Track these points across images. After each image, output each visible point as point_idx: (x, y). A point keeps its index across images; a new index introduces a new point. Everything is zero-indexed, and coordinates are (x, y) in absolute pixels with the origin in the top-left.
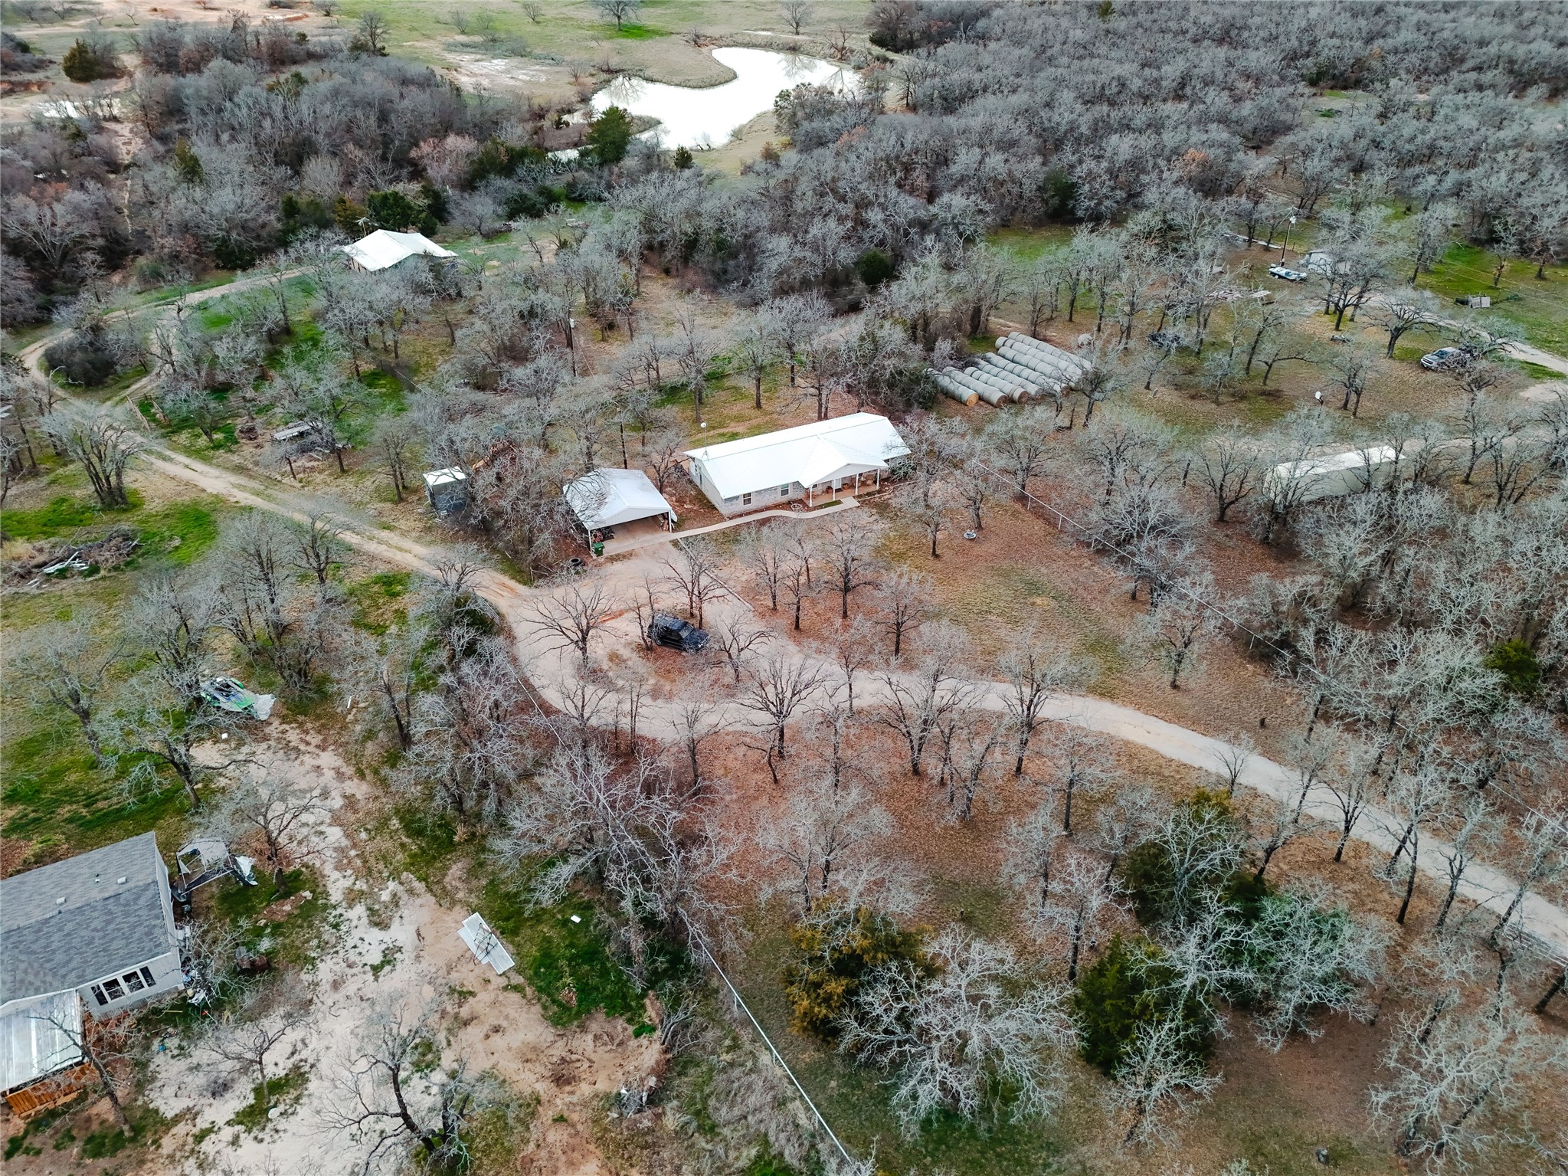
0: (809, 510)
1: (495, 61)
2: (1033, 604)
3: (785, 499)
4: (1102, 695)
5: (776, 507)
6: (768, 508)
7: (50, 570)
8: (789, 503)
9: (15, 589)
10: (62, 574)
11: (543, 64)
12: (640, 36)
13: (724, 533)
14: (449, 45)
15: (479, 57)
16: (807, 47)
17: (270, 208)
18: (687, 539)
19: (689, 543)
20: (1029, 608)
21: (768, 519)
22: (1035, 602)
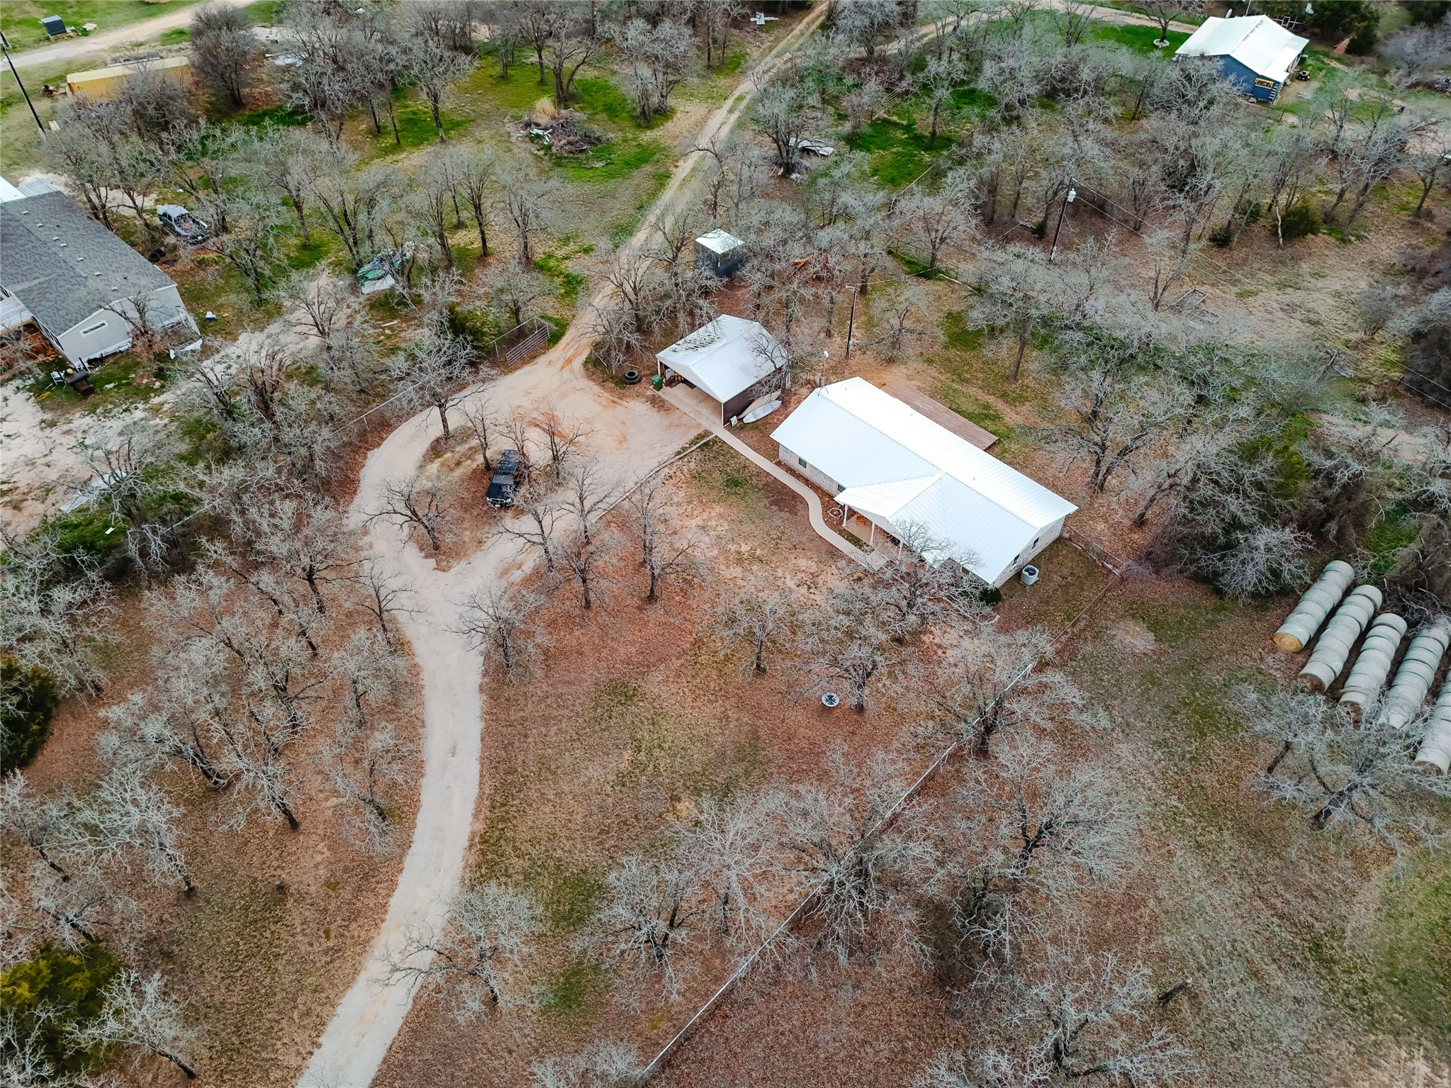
0: (835, 527)
5: (820, 493)
6: (807, 482)
7: (535, 131)
8: (833, 502)
10: (534, 139)
13: (745, 466)
18: (716, 441)
19: (706, 444)
20: (662, 794)
21: (795, 496)
22: (679, 800)
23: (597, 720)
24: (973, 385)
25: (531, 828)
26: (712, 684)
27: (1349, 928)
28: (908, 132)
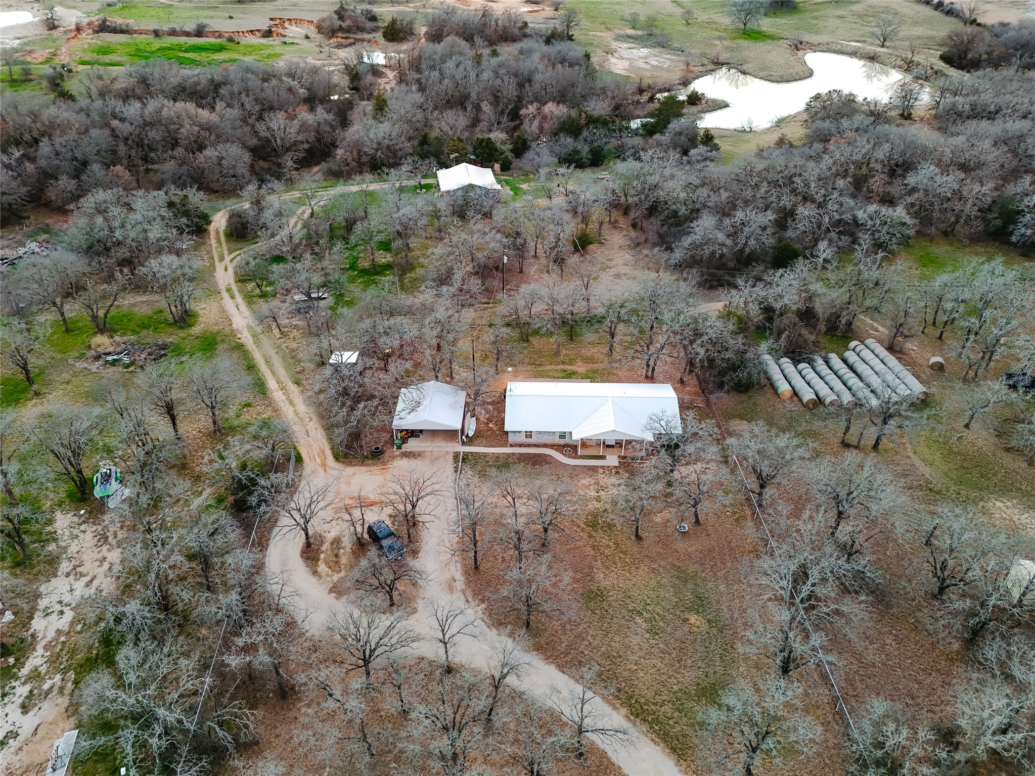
0: (577, 457)
1: (642, 50)
2: (686, 620)
3: (562, 442)
4: (674, 750)
5: (552, 446)
6: (545, 446)
7: (110, 358)
8: (564, 446)
9: (85, 365)
10: (114, 363)
11: (674, 54)
12: (756, 39)
13: (497, 457)
14: (619, 36)
15: (633, 45)
16: (884, 58)
17: (410, 139)
18: (466, 455)
19: (463, 459)
20: (678, 623)
21: (539, 455)
22: (688, 619)
23: (602, 617)
24: (545, 365)
25: (648, 688)
26: (628, 560)
27: (928, 476)
28: (355, 270)
